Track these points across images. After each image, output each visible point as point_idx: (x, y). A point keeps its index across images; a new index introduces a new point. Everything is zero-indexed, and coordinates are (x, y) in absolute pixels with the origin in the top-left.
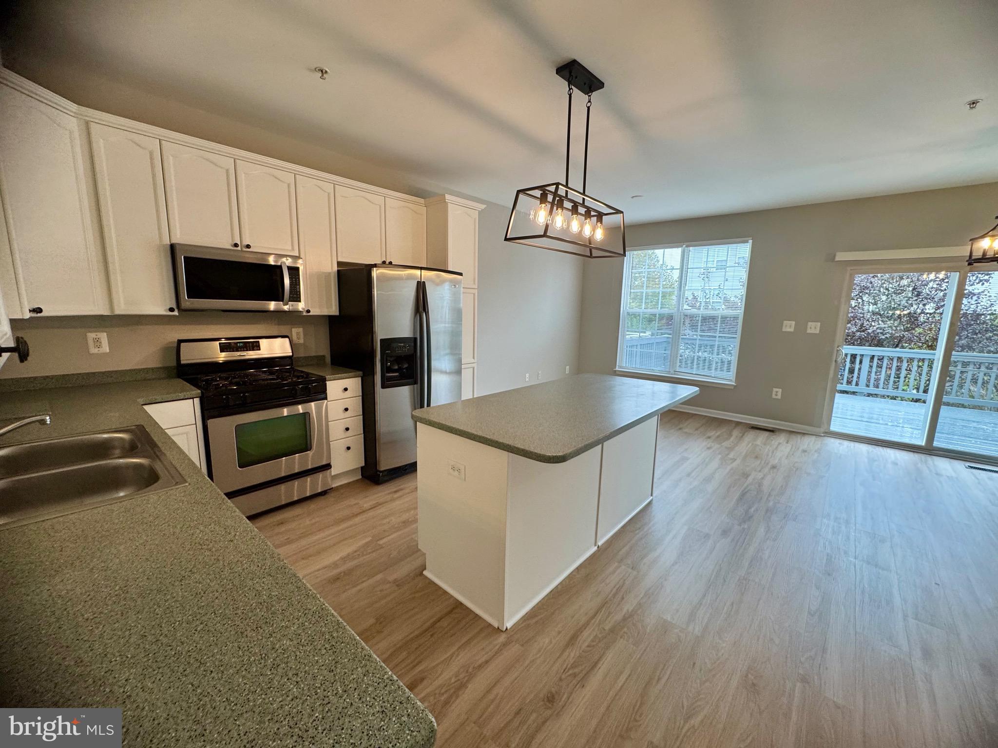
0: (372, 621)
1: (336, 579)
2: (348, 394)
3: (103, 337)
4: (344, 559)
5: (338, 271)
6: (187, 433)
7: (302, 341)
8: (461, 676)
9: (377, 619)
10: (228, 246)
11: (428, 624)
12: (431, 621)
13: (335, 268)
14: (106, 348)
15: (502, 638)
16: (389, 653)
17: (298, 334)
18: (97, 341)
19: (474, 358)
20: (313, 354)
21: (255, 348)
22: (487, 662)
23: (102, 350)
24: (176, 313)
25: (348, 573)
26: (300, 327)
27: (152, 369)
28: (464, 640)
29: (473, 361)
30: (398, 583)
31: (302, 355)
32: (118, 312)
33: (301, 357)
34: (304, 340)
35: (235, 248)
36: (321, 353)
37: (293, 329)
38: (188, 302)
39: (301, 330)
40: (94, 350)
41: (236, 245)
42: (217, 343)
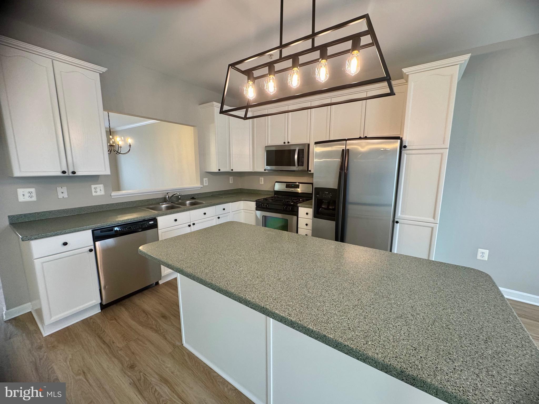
2: (308, 216)
6: (253, 213)
10: (282, 143)
19: (434, 218)
21: (297, 187)
24: (266, 171)
32: (255, 171)
38: (266, 168)
40: (261, 183)
41: (284, 143)
42: (286, 183)
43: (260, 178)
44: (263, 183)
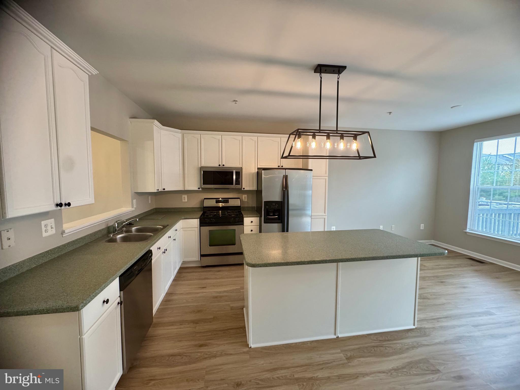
0: (212, 317)
1: (216, 297)
2: (253, 224)
3: (186, 196)
4: (225, 292)
5: (257, 172)
6: (195, 230)
7: (246, 200)
8: (218, 353)
9: (214, 317)
10: (217, 166)
11: (226, 328)
12: (229, 328)
13: (256, 170)
14: (186, 200)
15: (246, 349)
16: (205, 331)
17: (245, 197)
18: (184, 198)
19: (325, 213)
20: (251, 206)
21: (227, 202)
22: (231, 354)
23: (185, 201)
24: (200, 189)
25: (221, 297)
26: (246, 195)
27: (197, 207)
28: (232, 341)
29: (324, 214)
30: (232, 308)
31: (246, 206)
32: (186, 189)
33: (245, 207)
34: (247, 200)
35: (219, 166)
36: (253, 206)
37: (243, 195)
38: (203, 186)
39: (246, 196)
40: (183, 201)
41: (220, 165)
42: (215, 200)
43: (183, 196)
44: (187, 201)
